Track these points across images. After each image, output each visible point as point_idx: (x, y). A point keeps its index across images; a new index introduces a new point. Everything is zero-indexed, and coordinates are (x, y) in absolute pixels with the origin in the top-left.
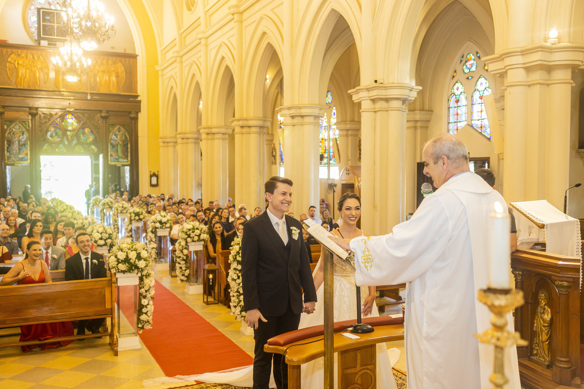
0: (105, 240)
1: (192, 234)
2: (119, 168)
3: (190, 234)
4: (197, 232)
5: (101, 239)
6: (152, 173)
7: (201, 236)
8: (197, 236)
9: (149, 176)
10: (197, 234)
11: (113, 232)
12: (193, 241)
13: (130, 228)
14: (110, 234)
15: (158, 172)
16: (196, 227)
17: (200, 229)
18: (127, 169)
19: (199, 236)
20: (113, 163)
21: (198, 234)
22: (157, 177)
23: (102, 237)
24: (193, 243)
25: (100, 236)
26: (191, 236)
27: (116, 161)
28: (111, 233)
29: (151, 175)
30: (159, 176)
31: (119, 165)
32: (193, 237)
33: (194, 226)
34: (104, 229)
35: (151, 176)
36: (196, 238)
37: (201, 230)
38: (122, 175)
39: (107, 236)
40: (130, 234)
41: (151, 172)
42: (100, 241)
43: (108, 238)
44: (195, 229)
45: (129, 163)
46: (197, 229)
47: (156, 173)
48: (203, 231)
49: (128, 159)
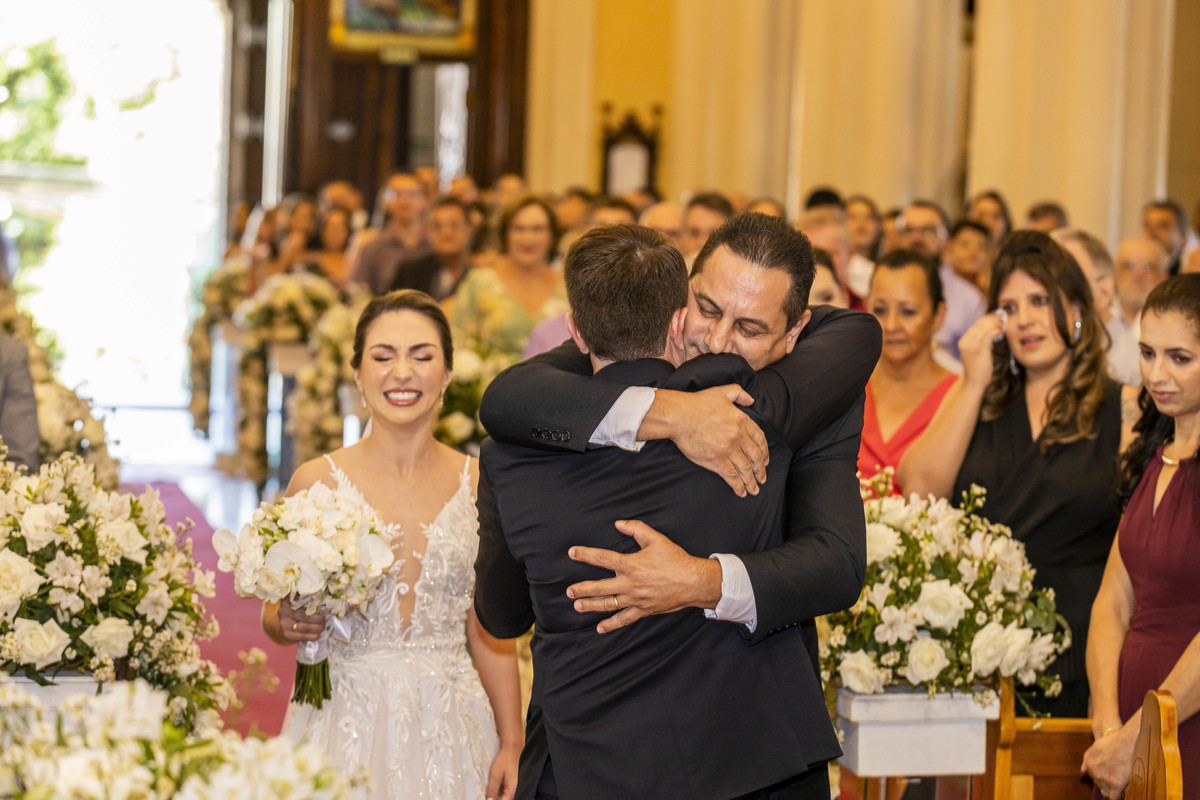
0: (76, 626)
1: (889, 614)
2: (404, 73)
3: (872, 619)
4: (943, 602)
5: (37, 608)
6: (616, 120)
7: (980, 641)
8: (938, 634)
9: (598, 135)
10: (938, 621)
11: (151, 552)
12: (898, 684)
14: (125, 569)
15: (657, 110)
16: (929, 552)
17: (969, 571)
18: (453, 81)
19: (959, 637)
20: (358, 41)
21: (948, 621)
22: (651, 144)
23: (45, 589)
24: (900, 705)
25: (28, 581)
26: (883, 635)
27: (382, 21)
28: (140, 557)
29: (607, 130)
31: (397, 50)
32: (901, 646)
33: (907, 540)
34: (76, 511)
35: (610, 141)
36: (928, 658)
37: (982, 586)
38: (419, 129)
39: (97, 583)
41: (607, 108)
42: (24, 625)
43: (107, 606)
44: (920, 572)
45: (466, 42)
46: (946, 568)
47: (646, 120)
48: (994, 596)
49: (456, 15)
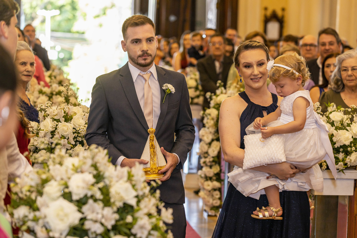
5: (78, 231)
6: (269, 13)
9: (263, 18)
11: (139, 199)
13: (215, 153)
14: (126, 209)
15: (283, 10)
22: (281, 21)
25: (73, 216)
28: (133, 202)
29: (266, 16)
30: (286, 19)
34: (98, 177)
35: (267, 20)
38: (199, 18)
39: (110, 217)
40: (216, 169)
41: (266, 9)
43: (116, 229)
47: (279, 13)
